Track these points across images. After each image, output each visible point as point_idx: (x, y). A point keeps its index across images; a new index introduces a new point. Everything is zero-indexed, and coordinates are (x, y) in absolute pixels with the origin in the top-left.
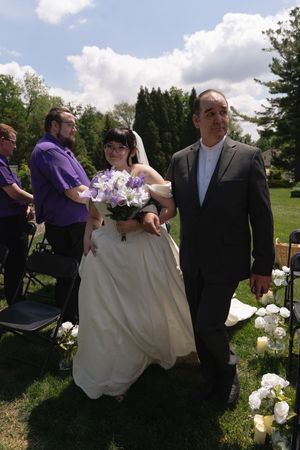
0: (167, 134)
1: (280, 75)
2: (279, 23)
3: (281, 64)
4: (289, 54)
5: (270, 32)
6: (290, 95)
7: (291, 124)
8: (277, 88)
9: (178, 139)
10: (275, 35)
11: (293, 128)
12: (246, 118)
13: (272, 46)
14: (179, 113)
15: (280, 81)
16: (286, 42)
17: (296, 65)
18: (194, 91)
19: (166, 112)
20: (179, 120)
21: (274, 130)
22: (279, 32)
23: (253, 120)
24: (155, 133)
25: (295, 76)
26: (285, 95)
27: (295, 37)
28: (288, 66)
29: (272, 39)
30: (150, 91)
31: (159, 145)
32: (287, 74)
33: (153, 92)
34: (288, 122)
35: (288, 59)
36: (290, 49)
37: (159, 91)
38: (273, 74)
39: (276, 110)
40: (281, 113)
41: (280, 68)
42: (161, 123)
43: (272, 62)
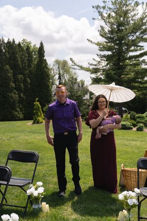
0: (20, 76)
1: (106, 38)
2: (104, 2)
3: (106, 31)
4: (112, 24)
5: (98, 7)
6: (113, 53)
7: (115, 74)
8: (104, 47)
9: (29, 80)
10: (102, 10)
11: (117, 77)
12: (82, 68)
13: (100, 18)
14: (30, 60)
15: (106, 42)
16: (109, 15)
17: (117, 33)
18: (42, 44)
19: (19, 59)
20: (29, 66)
21: (102, 77)
22: (104, 8)
23: (87, 70)
24: (10, 75)
25: (116, 40)
26: (110, 53)
27: (115, 12)
28: (111, 32)
29: (99, 12)
30: (6, 41)
31: (13, 85)
32: (110, 38)
33: (9, 42)
34: (113, 72)
35: (111, 27)
36: (112, 20)
37: (14, 41)
38: (101, 37)
39: (104, 63)
40: (107, 65)
41: (105, 33)
42: (14, 67)
43: (100, 29)
